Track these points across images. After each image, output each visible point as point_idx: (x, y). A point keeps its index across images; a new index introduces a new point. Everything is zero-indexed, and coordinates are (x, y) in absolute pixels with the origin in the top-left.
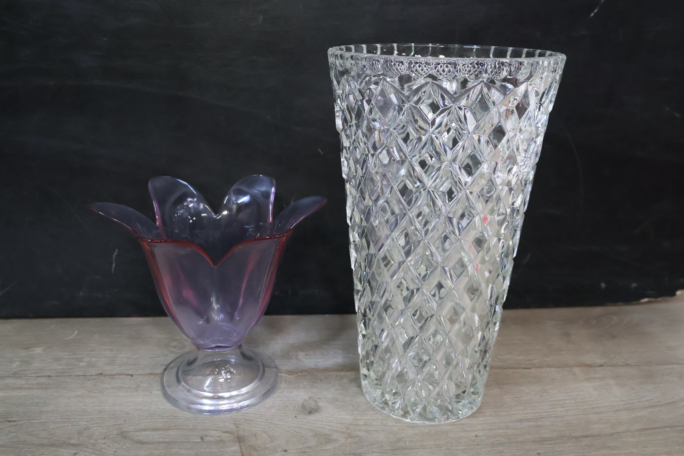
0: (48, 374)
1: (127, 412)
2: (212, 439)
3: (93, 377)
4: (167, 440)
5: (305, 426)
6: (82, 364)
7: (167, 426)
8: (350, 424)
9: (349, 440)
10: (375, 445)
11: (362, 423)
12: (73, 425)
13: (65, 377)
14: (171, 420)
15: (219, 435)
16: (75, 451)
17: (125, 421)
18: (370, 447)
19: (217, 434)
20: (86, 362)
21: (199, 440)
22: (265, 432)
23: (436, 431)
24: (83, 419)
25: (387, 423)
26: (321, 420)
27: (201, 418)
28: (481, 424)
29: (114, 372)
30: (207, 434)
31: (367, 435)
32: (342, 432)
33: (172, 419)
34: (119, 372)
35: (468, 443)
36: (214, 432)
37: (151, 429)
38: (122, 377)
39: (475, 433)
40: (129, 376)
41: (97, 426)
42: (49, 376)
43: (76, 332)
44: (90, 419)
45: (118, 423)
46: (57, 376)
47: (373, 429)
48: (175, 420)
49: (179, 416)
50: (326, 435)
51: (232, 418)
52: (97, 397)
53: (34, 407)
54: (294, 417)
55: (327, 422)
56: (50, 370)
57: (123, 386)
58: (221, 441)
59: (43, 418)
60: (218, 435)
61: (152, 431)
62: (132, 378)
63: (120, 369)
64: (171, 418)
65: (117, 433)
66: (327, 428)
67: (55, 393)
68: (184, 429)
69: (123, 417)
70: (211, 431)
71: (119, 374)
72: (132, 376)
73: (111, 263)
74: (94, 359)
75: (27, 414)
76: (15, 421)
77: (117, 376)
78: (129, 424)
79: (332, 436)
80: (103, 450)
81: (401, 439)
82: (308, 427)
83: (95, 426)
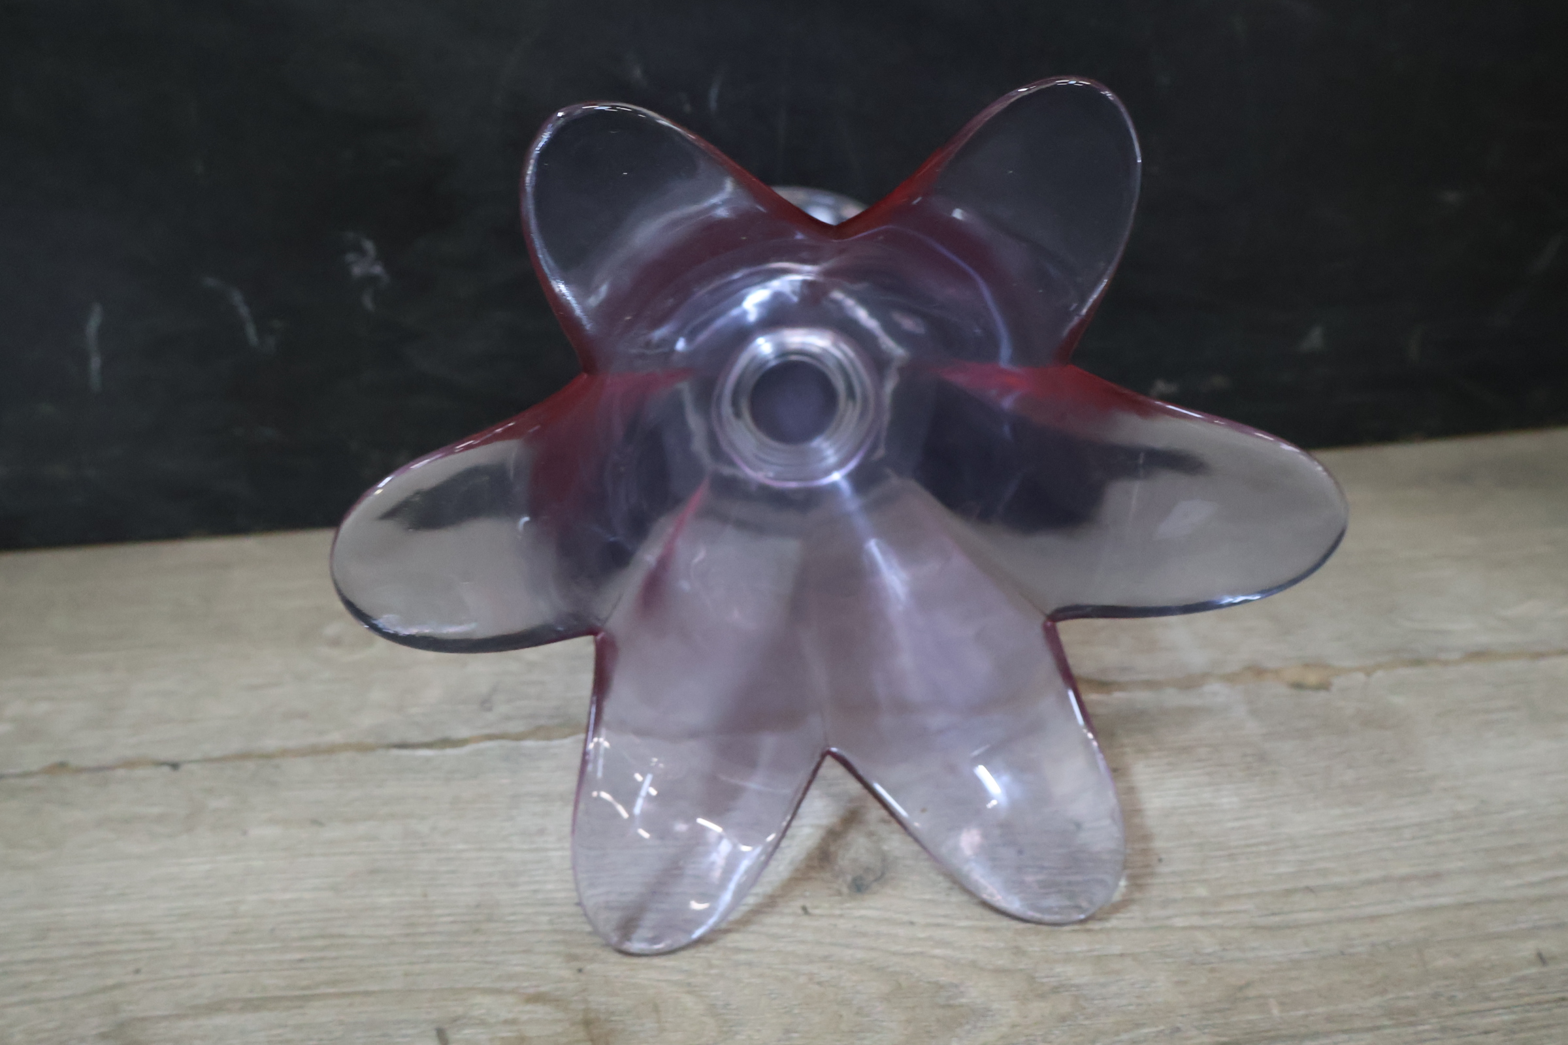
1: (147, 927)
2: (481, 1037)
3: (31, 782)
5: (850, 952)
7: (304, 983)
9: (1038, 1009)
10: (1143, 1025)
14: (318, 954)
15: (510, 1016)
17: (138, 971)
19: (503, 1008)
20: (12, 720)
22: (691, 989)
23: (1373, 945)
25: (1169, 918)
26: (906, 918)
27: (438, 939)
29: (109, 756)
30: (460, 1010)
31: (1102, 980)
32: (1000, 971)
33: (323, 948)
34: (128, 752)
35: (1520, 996)
36: (487, 1000)
38: (140, 772)
39: (1528, 948)
40: (166, 768)
41: (23, 1003)
45: (110, 982)
47: (1117, 949)
48: (333, 954)
49: (352, 931)
50: (940, 987)
51: (556, 931)
52: (35, 867)
54: (800, 911)
55: (928, 925)
57: (141, 810)
60: (504, 1015)
61: (243, 1010)
62: (177, 774)
63: (134, 740)
64: (320, 943)
65: (102, 1030)
66: (934, 957)
68: (367, 993)
69: (128, 951)
70: (479, 999)
71: (130, 764)
73: (86, 360)
74: (43, 707)
77: (121, 773)
78: (151, 985)
79: (962, 994)
81: (1241, 988)
82: (860, 955)
83: (15, 999)
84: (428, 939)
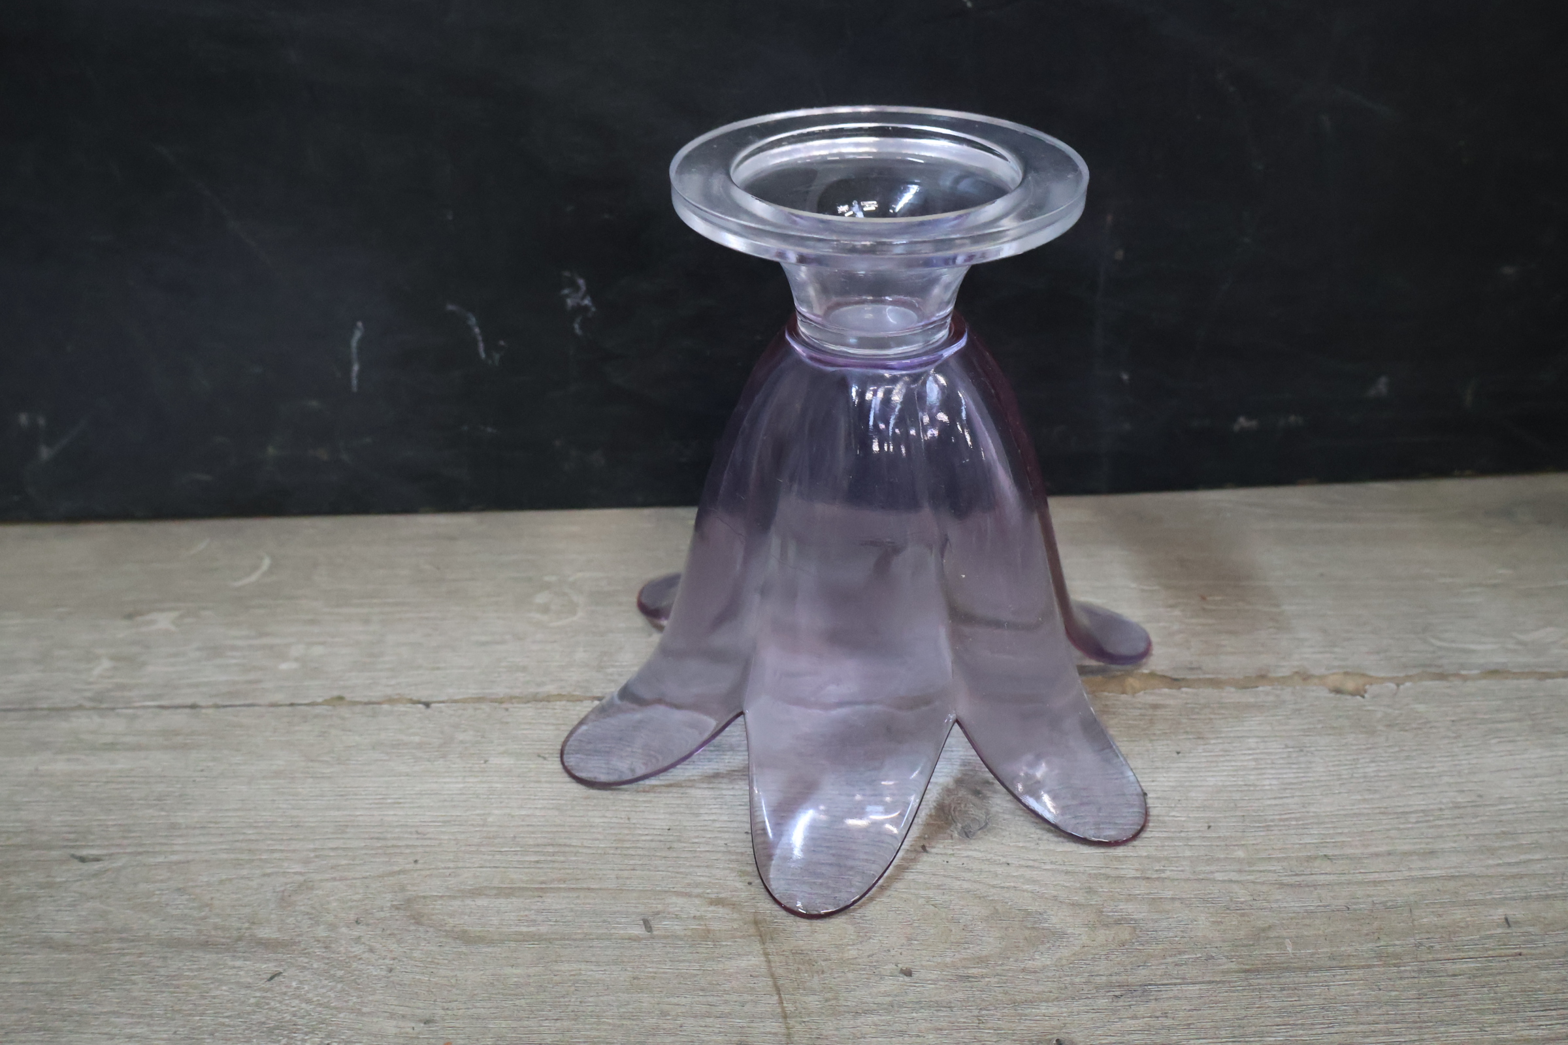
0: (189, 701)
1: (420, 830)
2: (677, 928)
3: (318, 710)
4: (543, 929)
5: (959, 883)
6: (284, 666)
7: (542, 879)
8: (1096, 876)
9: (1102, 935)
10: (1184, 952)
11: (1133, 873)
12: (264, 875)
13: (238, 708)
14: (549, 858)
15: (698, 914)
16: (272, 967)
17: (416, 861)
18: (1169, 960)
19: (693, 907)
20: (296, 660)
21: (639, 931)
23: (1374, 903)
24: (294, 851)
25: (1212, 872)
26: (1003, 860)
27: (640, 852)
28: (1514, 876)
29: (376, 694)
30: (660, 907)
31: (1156, 917)
32: (1074, 905)
33: (554, 854)
34: (389, 691)
35: (1487, 950)
36: (681, 901)
37: (495, 888)
38: (401, 708)
39: (1499, 913)
40: (420, 706)
42: (193, 706)
43: (267, 562)
44: (312, 855)
45: (396, 868)
46: (217, 706)
47: (1169, 894)
48: (562, 859)
49: (574, 842)
50: (1028, 914)
51: (729, 852)
52: (330, 777)
53: (150, 811)
54: (920, 849)
55: (1021, 866)
56: (197, 685)
57: (405, 738)
58: (707, 935)
59: (176, 848)
60: (693, 912)
61: (497, 896)
62: (429, 711)
63: (393, 682)
64: (550, 849)
65: (395, 903)
66: (1026, 891)
67: (211, 764)
68: (590, 889)
69: (407, 846)
70: (674, 899)
71: (391, 701)
72: (427, 705)
73: (349, 365)
74: (318, 650)
75: (132, 835)
76: (97, 859)
77: (386, 707)
78: (428, 873)
79: (1046, 920)
80: (355, 965)
81: (1264, 930)
82: (966, 885)
83: (327, 876)
84: (632, 852)
